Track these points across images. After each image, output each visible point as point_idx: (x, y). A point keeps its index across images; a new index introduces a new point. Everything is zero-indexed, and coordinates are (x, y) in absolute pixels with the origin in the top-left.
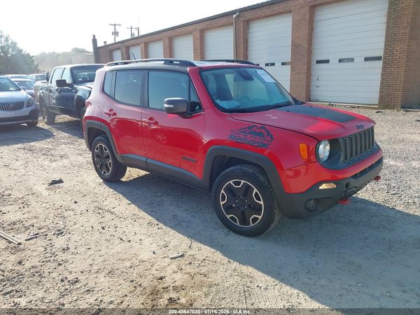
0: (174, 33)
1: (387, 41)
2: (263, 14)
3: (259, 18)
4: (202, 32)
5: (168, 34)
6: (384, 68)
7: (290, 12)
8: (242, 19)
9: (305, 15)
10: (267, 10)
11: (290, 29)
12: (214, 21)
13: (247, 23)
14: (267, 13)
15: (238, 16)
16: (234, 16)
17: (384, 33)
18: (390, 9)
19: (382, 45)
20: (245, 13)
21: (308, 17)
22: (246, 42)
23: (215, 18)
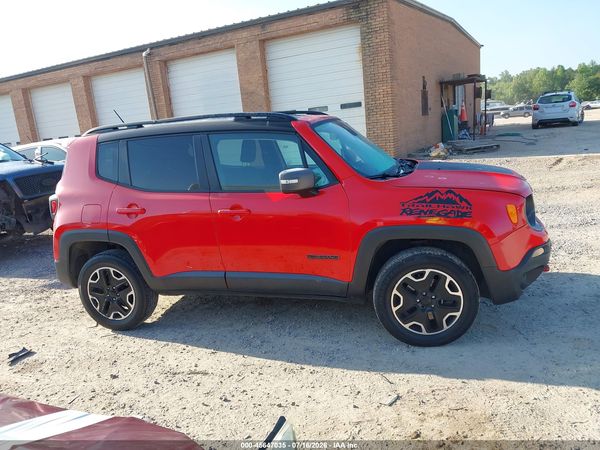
0: (32, 81)
1: (366, 83)
2: (191, 52)
3: (183, 57)
4: (87, 79)
5: (21, 83)
6: (368, 116)
7: (232, 47)
8: (157, 59)
9: (255, 52)
10: (197, 46)
11: (235, 70)
12: (107, 63)
13: (165, 64)
14: (198, 50)
15: (149, 54)
16: (144, 54)
17: (360, 72)
18: (363, 44)
19: (361, 88)
20: (161, 49)
21: (258, 54)
22: (167, 90)
23: (108, 58)
